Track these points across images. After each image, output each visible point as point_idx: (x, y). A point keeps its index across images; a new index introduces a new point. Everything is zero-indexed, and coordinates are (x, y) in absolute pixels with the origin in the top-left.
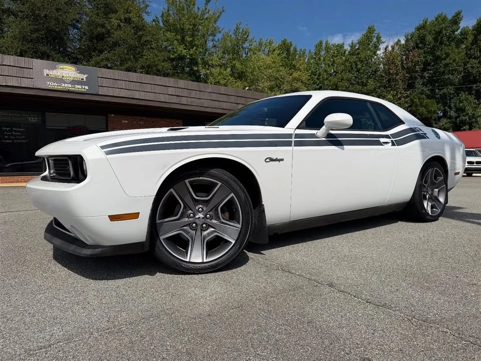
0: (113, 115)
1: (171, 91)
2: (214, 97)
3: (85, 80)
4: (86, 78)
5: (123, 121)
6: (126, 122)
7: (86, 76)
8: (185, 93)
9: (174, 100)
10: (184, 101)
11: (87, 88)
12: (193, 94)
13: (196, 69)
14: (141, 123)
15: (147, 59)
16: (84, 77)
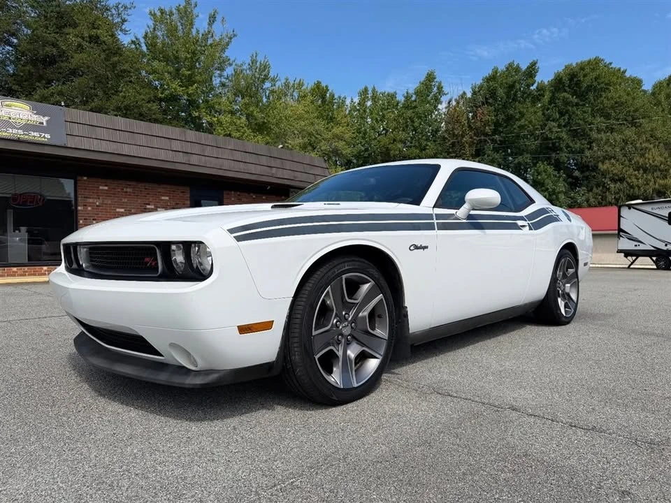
0: (85, 178)
1: (176, 145)
2: (238, 156)
3: (45, 124)
4: (47, 121)
5: (101, 188)
6: (106, 188)
7: (47, 118)
8: (196, 149)
9: (180, 158)
10: (194, 160)
11: (48, 136)
12: (208, 151)
13: (197, 114)
14: (128, 190)
15: (124, 97)
16: (44, 120)
